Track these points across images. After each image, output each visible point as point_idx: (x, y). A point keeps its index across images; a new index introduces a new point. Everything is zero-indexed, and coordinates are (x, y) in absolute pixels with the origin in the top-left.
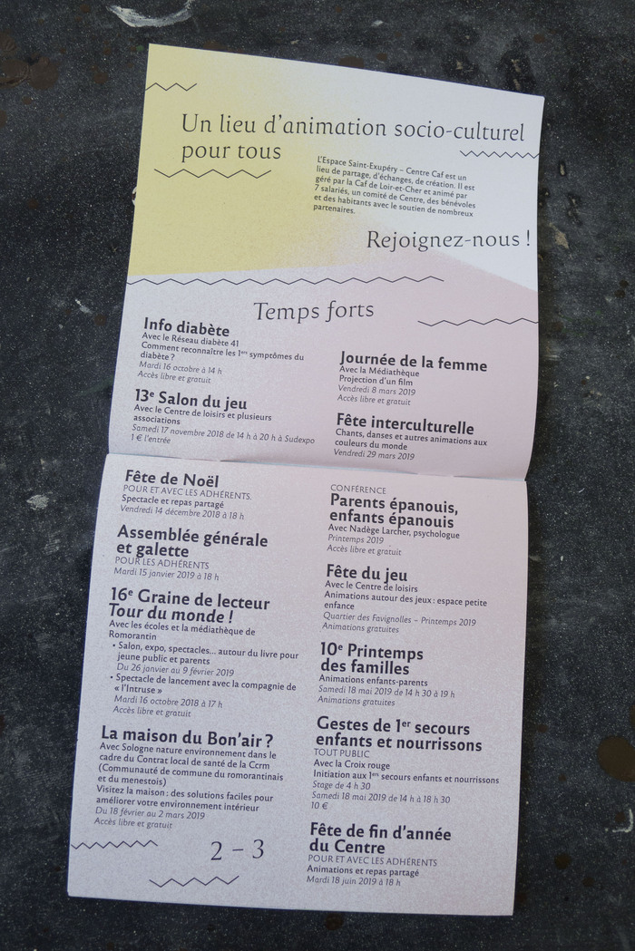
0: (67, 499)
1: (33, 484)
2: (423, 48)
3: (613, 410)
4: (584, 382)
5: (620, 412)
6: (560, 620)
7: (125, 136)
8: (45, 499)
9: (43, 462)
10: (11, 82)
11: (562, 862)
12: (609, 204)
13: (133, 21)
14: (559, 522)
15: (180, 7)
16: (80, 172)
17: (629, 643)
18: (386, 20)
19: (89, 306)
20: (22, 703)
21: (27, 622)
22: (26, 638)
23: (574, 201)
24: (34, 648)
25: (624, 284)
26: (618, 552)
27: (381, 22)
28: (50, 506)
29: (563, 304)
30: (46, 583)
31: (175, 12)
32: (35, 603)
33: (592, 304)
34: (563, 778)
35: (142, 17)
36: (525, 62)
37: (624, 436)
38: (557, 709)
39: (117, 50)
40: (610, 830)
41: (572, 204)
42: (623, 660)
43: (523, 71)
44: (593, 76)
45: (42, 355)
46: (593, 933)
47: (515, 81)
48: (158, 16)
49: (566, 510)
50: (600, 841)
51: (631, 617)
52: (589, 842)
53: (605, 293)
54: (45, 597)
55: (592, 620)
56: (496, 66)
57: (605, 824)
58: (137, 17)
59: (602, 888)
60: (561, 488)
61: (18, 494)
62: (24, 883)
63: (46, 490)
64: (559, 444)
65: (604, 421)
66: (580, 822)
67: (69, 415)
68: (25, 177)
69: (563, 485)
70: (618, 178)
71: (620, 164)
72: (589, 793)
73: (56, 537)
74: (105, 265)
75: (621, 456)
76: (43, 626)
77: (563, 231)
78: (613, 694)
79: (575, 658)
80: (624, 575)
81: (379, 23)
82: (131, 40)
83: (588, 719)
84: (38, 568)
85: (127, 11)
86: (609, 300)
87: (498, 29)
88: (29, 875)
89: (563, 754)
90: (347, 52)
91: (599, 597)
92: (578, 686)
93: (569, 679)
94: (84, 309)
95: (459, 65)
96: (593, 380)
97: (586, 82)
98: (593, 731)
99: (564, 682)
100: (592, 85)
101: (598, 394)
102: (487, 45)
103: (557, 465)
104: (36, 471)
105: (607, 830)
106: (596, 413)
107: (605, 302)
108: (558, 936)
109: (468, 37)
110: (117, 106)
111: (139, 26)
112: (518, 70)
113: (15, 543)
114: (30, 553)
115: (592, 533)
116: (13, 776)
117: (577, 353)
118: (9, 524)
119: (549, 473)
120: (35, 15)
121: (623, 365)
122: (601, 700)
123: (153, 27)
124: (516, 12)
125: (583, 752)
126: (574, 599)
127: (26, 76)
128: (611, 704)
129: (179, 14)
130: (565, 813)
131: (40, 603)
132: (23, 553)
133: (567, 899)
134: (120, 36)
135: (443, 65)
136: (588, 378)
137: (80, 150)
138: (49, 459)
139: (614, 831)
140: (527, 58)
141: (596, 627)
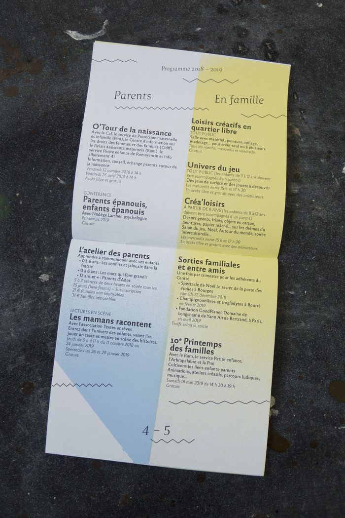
0: (58, 276)
1: (41, 269)
2: (222, 40)
3: (327, 216)
4: (312, 203)
5: (331, 217)
6: (306, 323)
7: (77, 96)
8: (47, 276)
9: (45, 258)
10: (20, 72)
11: (314, 445)
12: (320, 112)
13: (77, 37)
14: (303, 274)
15: (100, 28)
16: (56, 115)
17: (342, 333)
18: (202, 27)
19: (64, 180)
20: (42, 377)
21: (42, 337)
22: (42, 345)
23: (302, 112)
24: (46, 349)
25: (330, 152)
26: (334, 288)
27: (200, 29)
28: (50, 279)
29: (299, 164)
30: (51, 317)
31: (98, 31)
32: (46, 327)
33: (314, 164)
34: (312, 402)
35: (82, 35)
36: (273, 44)
37: (334, 229)
38: (307, 368)
39: (70, 52)
40: (337, 428)
41: (301, 113)
42: (339, 342)
43: (272, 49)
44: (308, 48)
45: (42, 205)
46: (332, 480)
47: (269, 54)
48: (90, 34)
49: (306, 267)
50: (332, 433)
51: (343, 320)
52: (327, 434)
53: (320, 158)
54: (50, 324)
55: (323, 322)
56: (259, 47)
57: (335, 425)
58: (79, 35)
59: (335, 457)
60: (303, 257)
61: (34, 274)
62: (48, 465)
63: (47, 272)
64: (301, 235)
65: (323, 222)
66: (322, 424)
67: (57, 234)
68: (30, 119)
69: (304, 255)
70: (324, 98)
71: (325, 91)
72: (326, 410)
73: (54, 294)
74: (70, 159)
75: (333, 239)
76: (50, 338)
77: (297, 127)
78: (335, 359)
79: (315, 342)
80: (338, 299)
81: (199, 29)
82: (77, 47)
83: (323, 372)
84: (46, 310)
85: (74, 32)
86: (322, 161)
87: (259, 28)
88: (50, 461)
89: (311, 390)
90: (183, 45)
91: (325, 310)
92: (317, 356)
93: (313, 353)
94: (62, 182)
95: (240, 48)
96: (316, 201)
97: (305, 51)
98: (326, 378)
99: (310, 354)
100: (308, 53)
101: (319, 208)
102: (253, 37)
103: (300, 245)
104: (42, 263)
105: (336, 428)
106: (319, 218)
107: (321, 162)
108: (314, 483)
109: (244, 33)
110: (72, 80)
111: (80, 39)
112: (270, 48)
113: (34, 299)
114: (42, 303)
115: (320, 279)
116: (40, 413)
117: (307, 188)
118: (31, 289)
119: (297, 249)
120: (29, 38)
121: (331, 193)
122: (330, 362)
123: (87, 40)
124: (268, 18)
125: (321, 389)
126: (313, 312)
127: (27, 69)
128: (334, 364)
129: (99, 32)
130: (314, 420)
131: (48, 327)
132: (39, 303)
133: (317, 464)
134: (71, 45)
135: (232, 49)
136: (313, 200)
137: (55, 104)
138: (48, 257)
139: (339, 428)
140: (274, 42)
141: (325, 326)
